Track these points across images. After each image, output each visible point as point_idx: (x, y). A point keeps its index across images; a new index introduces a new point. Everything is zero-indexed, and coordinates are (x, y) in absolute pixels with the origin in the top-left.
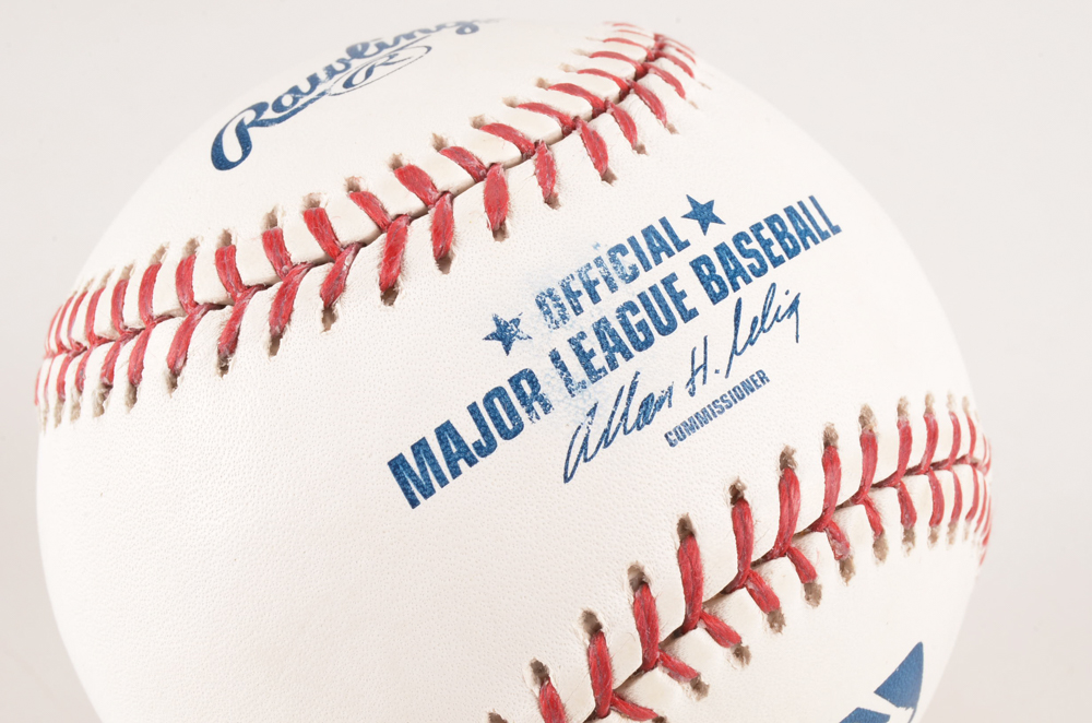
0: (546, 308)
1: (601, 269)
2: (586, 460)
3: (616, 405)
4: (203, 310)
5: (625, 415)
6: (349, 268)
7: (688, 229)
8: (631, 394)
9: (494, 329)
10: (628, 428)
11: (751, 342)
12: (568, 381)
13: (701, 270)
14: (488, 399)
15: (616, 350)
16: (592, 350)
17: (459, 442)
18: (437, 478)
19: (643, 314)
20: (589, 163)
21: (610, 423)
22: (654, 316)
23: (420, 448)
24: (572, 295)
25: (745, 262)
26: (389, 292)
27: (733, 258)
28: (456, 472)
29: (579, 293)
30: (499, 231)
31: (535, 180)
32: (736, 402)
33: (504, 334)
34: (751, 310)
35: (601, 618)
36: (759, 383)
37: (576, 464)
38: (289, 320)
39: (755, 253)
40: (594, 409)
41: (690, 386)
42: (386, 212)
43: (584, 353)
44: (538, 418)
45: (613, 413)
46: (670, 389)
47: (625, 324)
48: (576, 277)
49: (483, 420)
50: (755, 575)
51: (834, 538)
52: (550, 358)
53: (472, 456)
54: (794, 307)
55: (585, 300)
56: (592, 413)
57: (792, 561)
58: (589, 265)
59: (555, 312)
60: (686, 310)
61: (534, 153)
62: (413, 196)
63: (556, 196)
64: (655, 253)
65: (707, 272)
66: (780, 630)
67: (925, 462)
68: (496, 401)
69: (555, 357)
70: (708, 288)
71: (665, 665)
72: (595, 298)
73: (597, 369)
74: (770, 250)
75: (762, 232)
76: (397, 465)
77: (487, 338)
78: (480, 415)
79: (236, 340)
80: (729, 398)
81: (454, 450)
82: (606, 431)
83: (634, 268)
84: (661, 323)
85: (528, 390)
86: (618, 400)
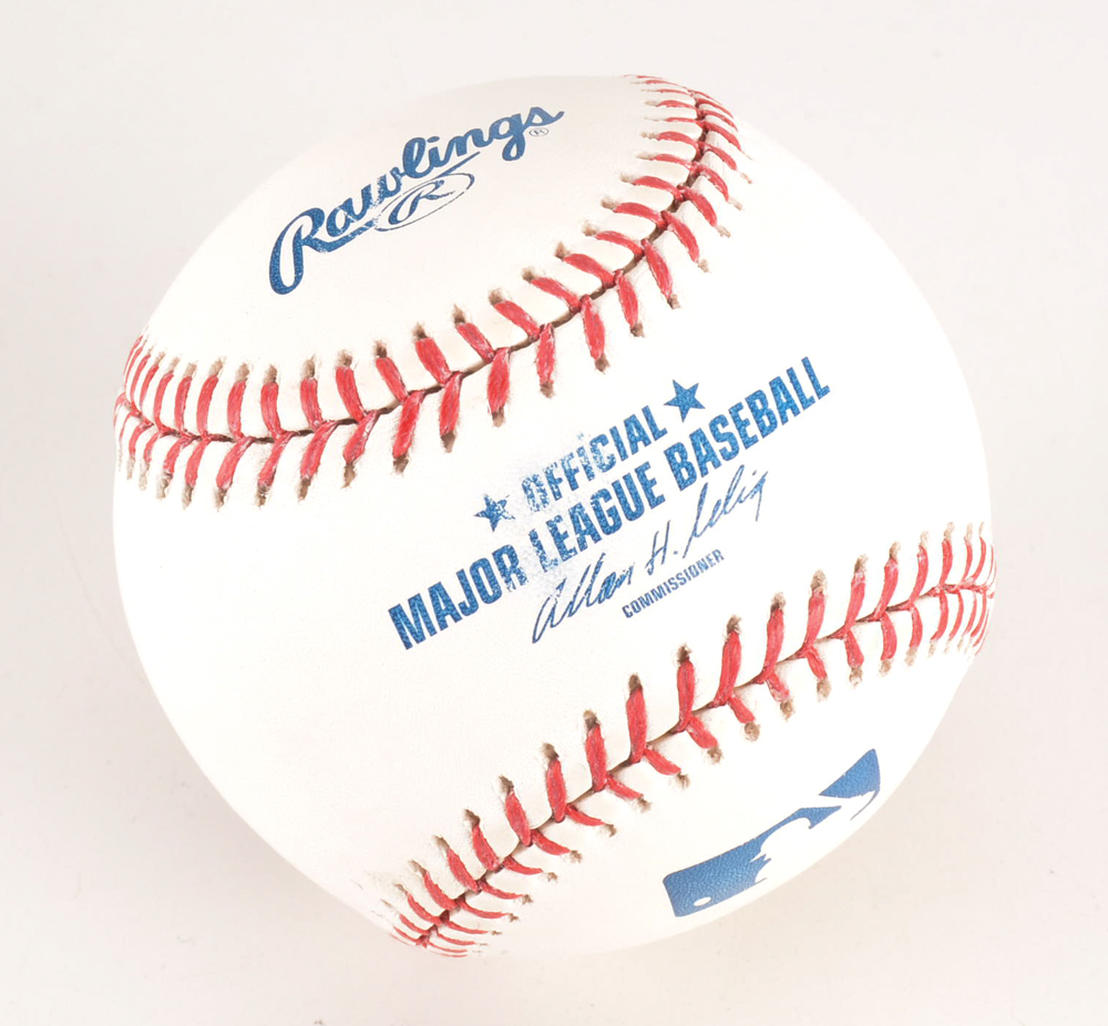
0: (529, 492)
1: (582, 458)
2: (552, 626)
3: (582, 581)
4: (248, 442)
5: (589, 590)
6: (368, 434)
7: (667, 417)
8: (596, 572)
9: (484, 507)
10: (591, 601)
11: (711, 524)
12: (543, 558)
13: (674, 458)
14: (474, 568)
15: (587, 532)
16: (566, 533)
17: (448, 601)
18: (428, 628)
19: (615, 501)
20: (586, 349)
21: (575, 596)
22: (624, 503)
23: (415, 601)
24: (553, 481)
25: (717, 447)
26: (400, 460)
27: (706, 443)
28: (443, 625)
29: (560, 480)
30: (497, 414)
31: (534, 369)
32: (690, 579)
33: (492, 513)
34: (717, 492)
35: (557, 750)
36: (714, 561)
37: (544, 629)
38: (316, 471)
39: (730, 436)
40: (563, 584)
41: (650, 566)
42: (403, 385)
43: (559, 534)
44: (514, 588)
45: (579, 588)
46: (631, 569)
47: (597, 510)
48: (559, 465)
49: (468, 585)
50: (695, 720)
51: (773, 687)
52: (529, 537)
53: (457, 614)
54: (759, 486)
55: (564, 486)
56: (560, 587)
57: (732, 708)
58: (571, 455)
59: (538, 496)
60: (653, 497)
61: (538, 337)
62: (428, 374)
63: (552, 383)
64: (633, 443)
65: (679, 460)
66: (718, 761)
67: (878, 610)
68: (481, 570)
69: (534, 537)
70: (677, 474)
71: (612, 788)
72: (574, 485)
73: (568, 549)
74: (745, 431)
75: (740, 413)
76: (396, 613)
77: (478, 515)
78: (466, 580)
79: (273, 478)
80: (684, 575)
81: (443, 607)
82: (572, 603)
83: (612, 458)
84: (629, 509)
85: (508, 563)
86: (584, 577)
